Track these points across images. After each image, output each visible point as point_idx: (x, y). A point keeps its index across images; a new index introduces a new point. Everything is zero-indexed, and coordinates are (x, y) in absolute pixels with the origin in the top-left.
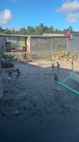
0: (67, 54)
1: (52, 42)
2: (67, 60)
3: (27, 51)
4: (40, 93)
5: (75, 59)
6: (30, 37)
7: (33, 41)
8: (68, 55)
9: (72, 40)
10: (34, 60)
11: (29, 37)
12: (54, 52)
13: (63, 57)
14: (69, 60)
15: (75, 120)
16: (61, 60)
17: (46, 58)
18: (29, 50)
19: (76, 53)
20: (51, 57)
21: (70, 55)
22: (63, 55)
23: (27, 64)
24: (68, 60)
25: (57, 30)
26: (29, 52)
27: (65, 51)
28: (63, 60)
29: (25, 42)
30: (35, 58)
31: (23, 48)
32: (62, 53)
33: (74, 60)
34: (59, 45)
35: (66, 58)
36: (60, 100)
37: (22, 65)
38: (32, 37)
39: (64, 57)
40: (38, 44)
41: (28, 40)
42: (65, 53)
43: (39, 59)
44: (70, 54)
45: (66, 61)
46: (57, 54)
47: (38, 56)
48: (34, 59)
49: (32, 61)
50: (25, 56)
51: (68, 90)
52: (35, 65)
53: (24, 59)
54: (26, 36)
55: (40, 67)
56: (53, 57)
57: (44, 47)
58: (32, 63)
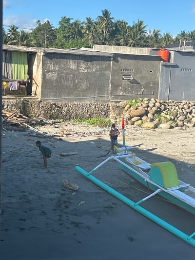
0: (155, 109)
1: (109, 70)
2: (152, 125)
3: (33, 95)
4: (24, 192)
5: (180, 123)
6: (42, 54)
7: (51, 66)
8: (159, 112)
9: (176, 66)
10: (51, 121)
11: (40, 52)
12: (116, 102)
13: (141, 116)
14: (161, 126)
15: (80, 242)
16: (135, 126)
17: (90, 117)
18: (39, 90)
19: (186, 107)
20: (107, 114)
21: (165, 112)
22: (141, 110)
23: (24, 129)
24: (156, 127)
25: (156, 35)
26: (39, 96)
27: (152, 99)
28: (140, 126)
29: (27, 66)
30: (55, 115)
31: (20, 83)
32: (139, 104)
33: (177, 126)
34: (134, 82)
35: (152, 120)
36: (68, 207)
37: (9, 132)
38: (47, 55)
39: (144, 118)
40: (67, 74)
41: (36, 62)
42: (151, 105)
43: (67, 118)
44: (165, 109)
45: (148, 128)
46: (126, 108)
47: (65, 109)
48: (51, 117)
49: (42, 124)
50: (24, 108)
51: (101, 191)
52: (48, 134)
53: (20, 117)
54: (33, 50)
55: (61, 140)
56: (112, 114)
57: (84, 85)
58: (41, 130)
